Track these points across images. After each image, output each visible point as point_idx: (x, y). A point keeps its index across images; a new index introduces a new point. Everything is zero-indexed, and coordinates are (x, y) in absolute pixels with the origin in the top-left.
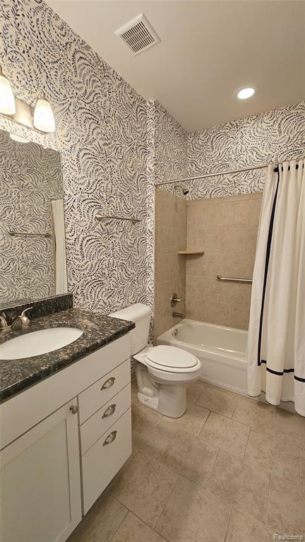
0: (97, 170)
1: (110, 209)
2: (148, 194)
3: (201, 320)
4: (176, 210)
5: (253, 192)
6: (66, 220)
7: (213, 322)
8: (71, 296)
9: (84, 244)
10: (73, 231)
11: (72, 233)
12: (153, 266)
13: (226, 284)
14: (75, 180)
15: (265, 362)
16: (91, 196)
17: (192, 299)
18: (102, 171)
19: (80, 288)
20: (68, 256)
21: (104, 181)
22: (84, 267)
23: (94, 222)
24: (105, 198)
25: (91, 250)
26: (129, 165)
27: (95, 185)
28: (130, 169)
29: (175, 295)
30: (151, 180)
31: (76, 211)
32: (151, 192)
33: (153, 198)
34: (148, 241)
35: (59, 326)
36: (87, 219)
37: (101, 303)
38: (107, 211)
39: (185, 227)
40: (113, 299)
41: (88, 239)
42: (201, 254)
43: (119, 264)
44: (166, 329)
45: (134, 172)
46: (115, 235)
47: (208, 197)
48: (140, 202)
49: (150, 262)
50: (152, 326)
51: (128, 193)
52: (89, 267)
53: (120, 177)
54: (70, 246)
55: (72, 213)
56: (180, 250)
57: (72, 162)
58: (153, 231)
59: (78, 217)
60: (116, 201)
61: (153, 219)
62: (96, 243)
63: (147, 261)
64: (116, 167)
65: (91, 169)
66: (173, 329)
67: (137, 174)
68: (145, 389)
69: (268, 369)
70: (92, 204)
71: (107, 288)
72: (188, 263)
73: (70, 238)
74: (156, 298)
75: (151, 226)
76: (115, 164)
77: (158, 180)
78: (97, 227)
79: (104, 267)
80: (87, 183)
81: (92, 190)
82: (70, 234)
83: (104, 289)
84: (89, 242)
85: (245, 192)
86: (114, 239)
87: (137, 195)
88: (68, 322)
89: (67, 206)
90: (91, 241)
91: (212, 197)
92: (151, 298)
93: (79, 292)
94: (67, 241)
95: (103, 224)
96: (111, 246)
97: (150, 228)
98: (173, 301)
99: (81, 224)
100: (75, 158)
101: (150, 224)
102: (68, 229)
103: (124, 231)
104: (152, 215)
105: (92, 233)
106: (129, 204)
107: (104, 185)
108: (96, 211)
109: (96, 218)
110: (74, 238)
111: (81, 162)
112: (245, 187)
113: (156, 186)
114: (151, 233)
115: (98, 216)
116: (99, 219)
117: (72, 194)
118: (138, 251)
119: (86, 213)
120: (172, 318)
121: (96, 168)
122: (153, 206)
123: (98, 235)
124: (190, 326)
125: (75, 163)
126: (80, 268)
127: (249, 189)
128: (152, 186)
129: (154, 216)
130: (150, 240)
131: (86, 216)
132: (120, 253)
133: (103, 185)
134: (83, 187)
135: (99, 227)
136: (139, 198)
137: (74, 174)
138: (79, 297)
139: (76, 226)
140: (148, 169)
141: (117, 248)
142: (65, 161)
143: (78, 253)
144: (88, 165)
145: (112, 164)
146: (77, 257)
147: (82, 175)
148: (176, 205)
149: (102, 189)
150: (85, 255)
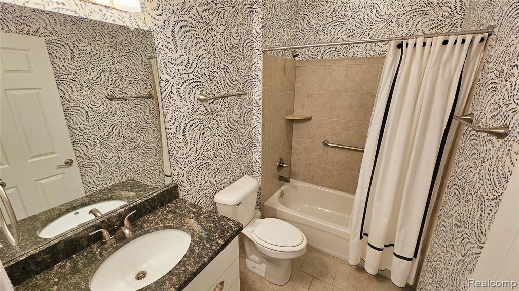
0: (197, 44)
1: (213, 85)
2: (255, 60)
3: (305, 181)
4: (285, 73)
5: (369, 55)
6: (165, 108)
7: (318, 184)
8: (176, 187)
9: (187, 130)
10: (174, 119)
11: (173, 122)
12: (260, 137)
13: (333, 149)
14: (172, 61)
15: (367, 235)
16: (191, 76)
17: (298, 161)
18: (202, 43)
19: (185, 175)
20: (170, 147)
21: (205, 55)
22: (188, 154)
23: (197, 104)
24: (207, 74)
25: (195, 134)
26: (233, 31)
27: (195, 62)
28: (234, 36)
29: (281, 159)
30: (258, 45)
31: (175, 97)
32: (258, 59)
33: (261, 65)
34: (255, 112)
35: (165, 228)
36: (188, 103)
37: (208, 184)
38: (211, 88)
39: (294, 89)
40: (220, 177)
41: (190, 124)
42: (309, 119)
43: (225, 142)
44: (272, 194)
45: (239, 38)
46: (221, 113)
47: (319, 58)
48: (246, 71)
49: (257, 133)
50: (259, 195)
51: (233, 63)
52: (194, 152)
53: (223, 47)
54: (171, 136)
55: (171, 100)
56: (287, 115)
57: (167, 40)
58: (260, 102)
59: (178, 103)
60: (219, 75)
61: (260, 89)
62: (200, 125)
63: (254, 131)
64: (218, 36)
65: (190, 44)
66: (279, 192)
67: (243, 39)
68: (253, 256)
69: (369, 244)
70: (193, 85)
71: (214, 168)
72: (295, 126)
73: (170, 127)
74: (263, 168)
75: (258, 95)
76: (217, 33)
77: (266, 44)
78: (200, 109)
79: (209, 148)
80: (186, 62)
81: (192, 69)
82: (171, 123)
83: (210, 170)
84: (193, 127)
85: (359, 56)
86: (219, 117)
87: (243, 63)
88: (175, 224)
89: (165, 93)
90: (194, 126)
91: (324, 58)
92: (257, 169)
93: (184, 179)
94: (168, 131)
95: (206, 104)
96: (216, 125)
97: (258, 99)
98: (280, 166)
99: (182, 110)
100: (169, 34)
101: (257, 93)
102: (168, 118)
103: (229, 108)
104: (260, 84)
105: (195, 116)
106: (234, 76)
107: (206, 60)
108: (198, 92)
109: (198, 99)
110: (175, 126)
111: (177, 38)
112: (360, 50)
113: (264, 52)
114: (258, 103)
115: (201, 97)
116: (202, 100)
117: (169, 78)
118: (245, 124)
119: (187, 96)
120: (278, 181)
121: (195, 42)
122: (260, 74)
123: (201, 117)
124: (296, 187)
125: (170, 40)
126: (184, 156)
127: (364, 53)
128: (259, 52)
129: (261, 86)
130: (257, 111)
131: (187, 100)
132: (226, 131)
133: (204, 60)
134: (181, 68)
135: (202, 108)
136: (245, 67)
137: (170, 54)
138: (184, 184)
139: (177, 113)
140: (254, 32)
141: (223, 126)
142: (158, 40)
143: (181, 141)
144: (186, 40)
145: (213, 33)
146: (180, 145)
147: (179, 53)
148: (285, 67)
149: (203, 66)
150: (189, 141)
